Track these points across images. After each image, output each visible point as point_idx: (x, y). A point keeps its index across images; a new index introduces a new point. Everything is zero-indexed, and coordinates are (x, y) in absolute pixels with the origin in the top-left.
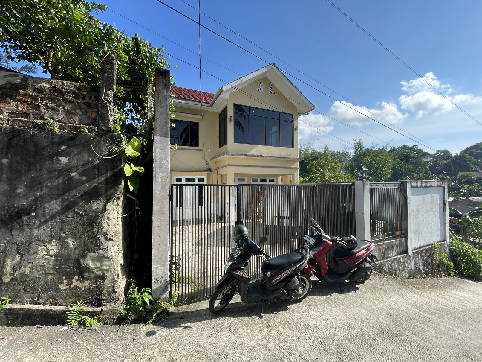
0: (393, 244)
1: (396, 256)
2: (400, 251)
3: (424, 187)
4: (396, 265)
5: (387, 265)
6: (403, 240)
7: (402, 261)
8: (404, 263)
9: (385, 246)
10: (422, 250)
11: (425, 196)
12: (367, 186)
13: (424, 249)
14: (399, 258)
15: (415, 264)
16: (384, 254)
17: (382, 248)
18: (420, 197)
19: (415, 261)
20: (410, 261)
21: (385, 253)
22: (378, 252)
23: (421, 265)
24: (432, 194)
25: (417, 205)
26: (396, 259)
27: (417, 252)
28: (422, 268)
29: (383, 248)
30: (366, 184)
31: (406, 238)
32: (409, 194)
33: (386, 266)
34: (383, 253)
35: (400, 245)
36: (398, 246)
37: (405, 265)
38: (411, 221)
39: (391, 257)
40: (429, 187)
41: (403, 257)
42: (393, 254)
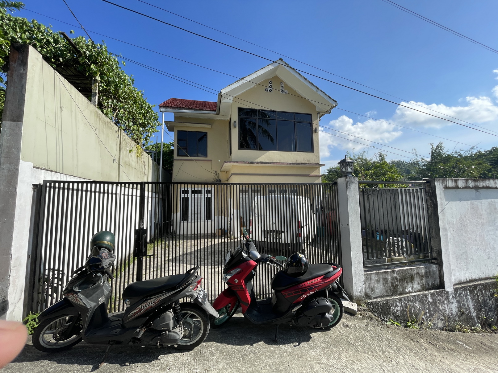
0: (414, 272)
1: (419, 291)
2: (428, 285)
3: (473, 188)
4: (417, 304)
5: (398, 304)
6: (434, 267)
7: (430, 299)
8: (434, 303)
9: (395, 275)
10: (475, 287)
11: (476, 202)
12: (353, 185)
13: (479, 285)
14: (426, 296)
15: (459, 308)
16: (395, 287)
17: (389, 278)
18: (466, 204)
19: (458, 302)
20: (449, 302)
21: (397, 285)
22: (381, 283)
23: (472, 309)
24: (493, 200)
25: (461, 216)
26: (418, 296)
27: (463, 287)
28: (474, 315)
29: (393, 278)
30: (351, 182)
31: (440, 264)
32: (441, 199)
33: (397, 306)
34: (392, 285)
35: (427, 275)
36: (422, 276)
37: (438, 308)
38: (447, 239)
39: (410, 292)
40: (483, 188)
41: (433, 295)
42: (412, 288)
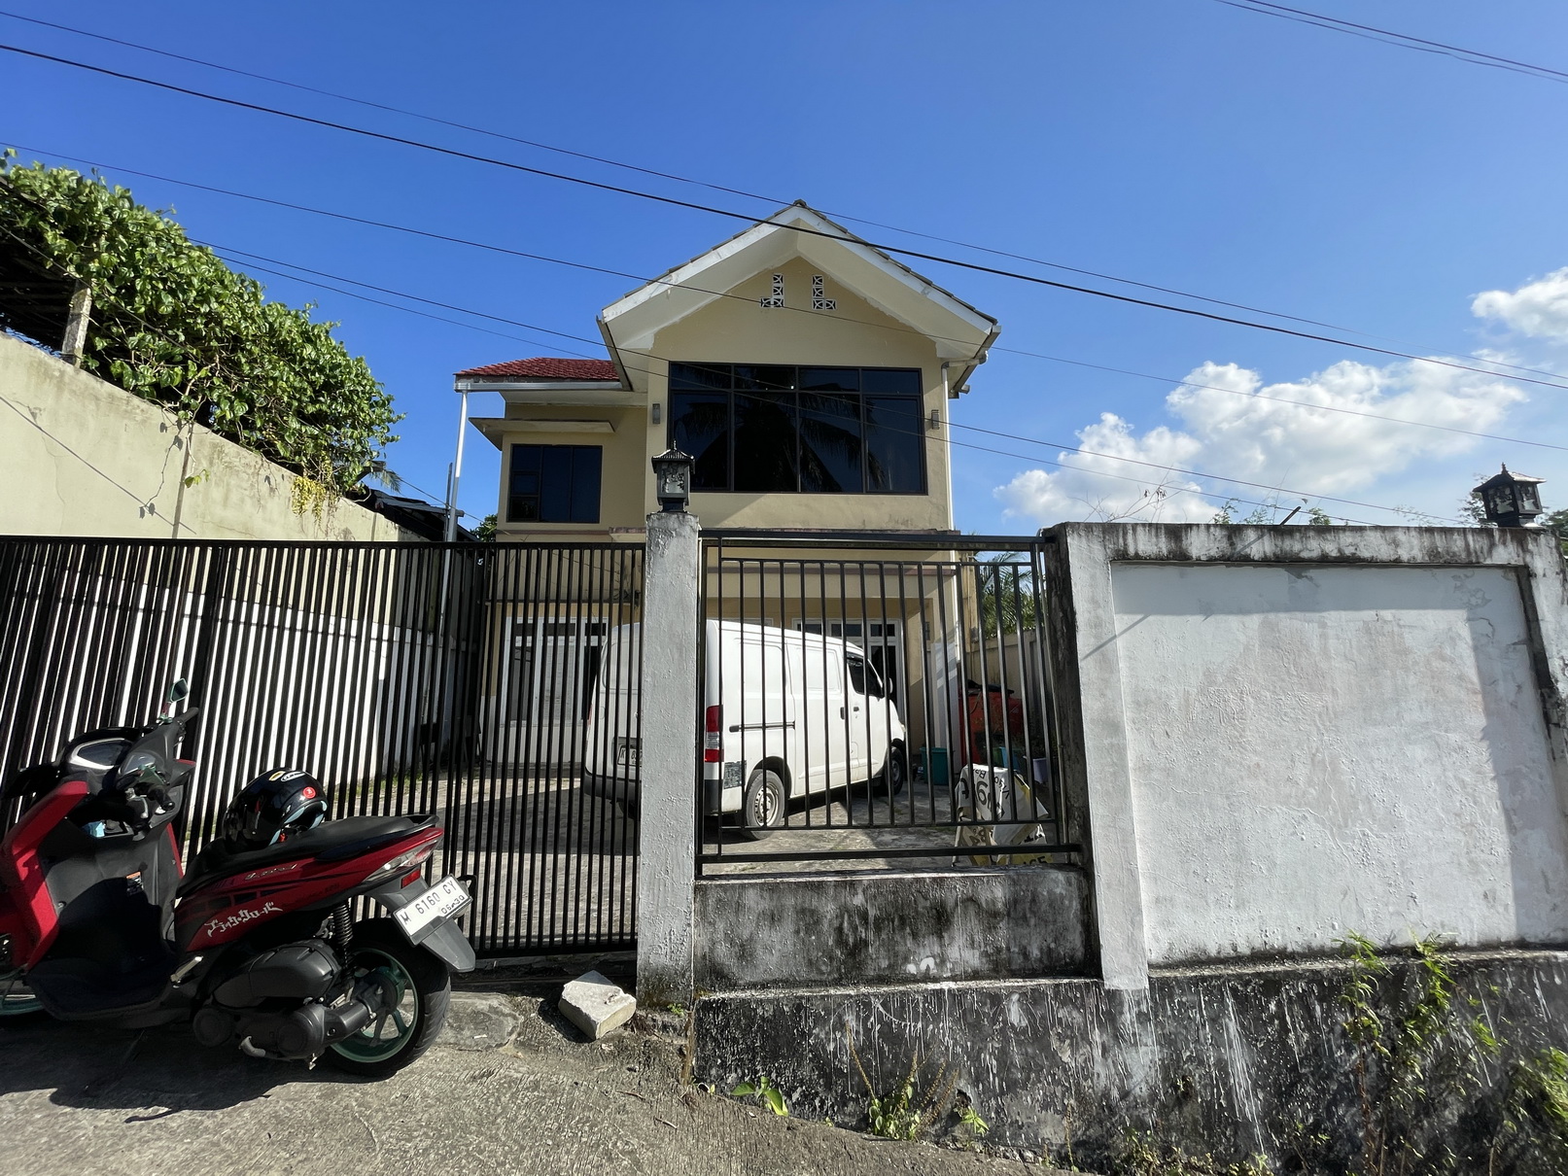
0: (950, 898)
1: (976, 975)
2: (1025, 954)
3: (1266, 562)
4: (947, 1033)
5: (850, 1020)
6: (1058, 883)
7: (1015, 1015)
8: (1037, 1035)
9: (859, 900)
10: (1271, 985)
11: (1289, 623)
12: (674, 542)
13: (1295, 976)
14: (996, 999)
15: (1171, 1068)
16: (856, 951)
17: (829, 908)
18: (1240, 631)
19: (1167, 1041)
20: (1117, 1036)
21: (866, 943)
22: (788, 926)
23: (1241, 1075)
24: (1387, 614)
25: (1209, 676)
26: (957, 997)
27: (1204, 979)
28: (1251, 1108)
29: (844, 910)
30: (668, 533)
31: (1085, 871)
32: (1094, 601)
33: (841, 1026)
34: (841, 941)
35: (1020, 910)
36: (994, 915)
37: (1053, 1056)
38: (1120, 769)
39: (927, 978)
40: (1324, 561)
41: (1034, 998)
42: (942, 961)
